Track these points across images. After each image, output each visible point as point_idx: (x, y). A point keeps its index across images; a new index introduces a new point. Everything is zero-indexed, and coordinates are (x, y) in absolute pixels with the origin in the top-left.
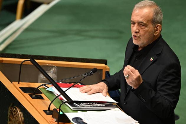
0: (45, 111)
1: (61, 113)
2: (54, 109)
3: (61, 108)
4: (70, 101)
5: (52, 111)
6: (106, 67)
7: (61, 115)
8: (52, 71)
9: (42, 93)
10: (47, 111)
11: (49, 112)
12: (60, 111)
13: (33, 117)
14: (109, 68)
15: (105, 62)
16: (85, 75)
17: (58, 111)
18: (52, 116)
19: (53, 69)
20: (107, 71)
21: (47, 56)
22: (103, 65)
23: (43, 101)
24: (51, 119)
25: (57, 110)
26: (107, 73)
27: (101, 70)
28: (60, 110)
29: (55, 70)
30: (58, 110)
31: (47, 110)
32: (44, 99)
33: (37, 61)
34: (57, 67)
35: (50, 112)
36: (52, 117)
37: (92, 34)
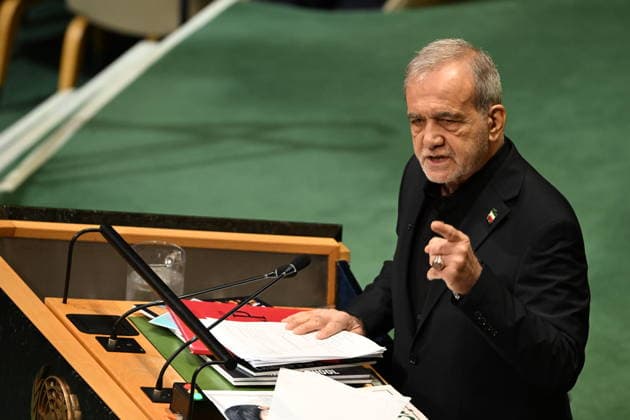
0: (147, 391)
1: (197, 396)
2: (176, 384)
3: (197, 381)
4: (226, 359)
5: (168, 390)
6: (338, 248)
7: (198, 402)
8: (168, 262)
9: (137, 334)
10: (153, 389)
11: (159, 393)
12: (196, 391)
13: (110, 410)
14: (347, 250)
15: (336, 232)
16: (274, 275)
17: (189, 391)
18: (168, 405)
19: (173, 257)
20: (342, 259)
21: (154, 216)
22: (331, 242)
23: (139, 358)
24: (166, 414)
25: (185, 386)
26: (343, 267)
27: (323, 258)
28: (194, 386)
29: (180, 259)
30: (188, 387)
31: (154, 386)
32: (144, 352)
33: (120, 230)
34: (184, 248)
35: (162, 395)
36: (170, 408)
37: (296, 135)
